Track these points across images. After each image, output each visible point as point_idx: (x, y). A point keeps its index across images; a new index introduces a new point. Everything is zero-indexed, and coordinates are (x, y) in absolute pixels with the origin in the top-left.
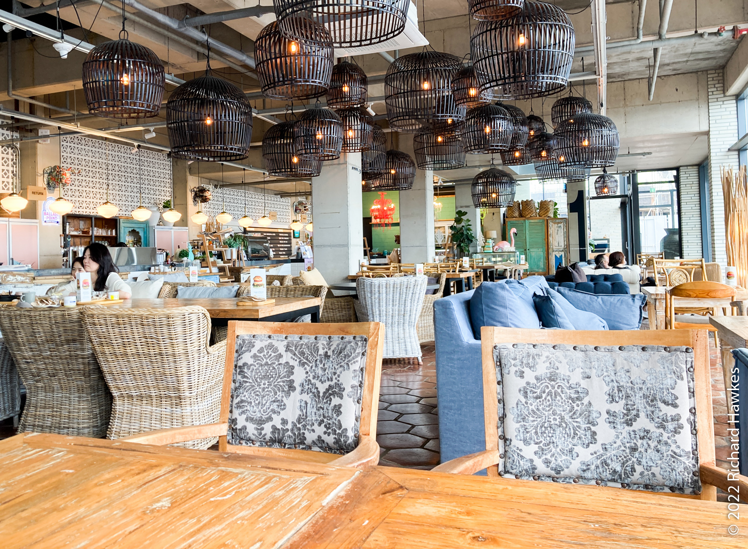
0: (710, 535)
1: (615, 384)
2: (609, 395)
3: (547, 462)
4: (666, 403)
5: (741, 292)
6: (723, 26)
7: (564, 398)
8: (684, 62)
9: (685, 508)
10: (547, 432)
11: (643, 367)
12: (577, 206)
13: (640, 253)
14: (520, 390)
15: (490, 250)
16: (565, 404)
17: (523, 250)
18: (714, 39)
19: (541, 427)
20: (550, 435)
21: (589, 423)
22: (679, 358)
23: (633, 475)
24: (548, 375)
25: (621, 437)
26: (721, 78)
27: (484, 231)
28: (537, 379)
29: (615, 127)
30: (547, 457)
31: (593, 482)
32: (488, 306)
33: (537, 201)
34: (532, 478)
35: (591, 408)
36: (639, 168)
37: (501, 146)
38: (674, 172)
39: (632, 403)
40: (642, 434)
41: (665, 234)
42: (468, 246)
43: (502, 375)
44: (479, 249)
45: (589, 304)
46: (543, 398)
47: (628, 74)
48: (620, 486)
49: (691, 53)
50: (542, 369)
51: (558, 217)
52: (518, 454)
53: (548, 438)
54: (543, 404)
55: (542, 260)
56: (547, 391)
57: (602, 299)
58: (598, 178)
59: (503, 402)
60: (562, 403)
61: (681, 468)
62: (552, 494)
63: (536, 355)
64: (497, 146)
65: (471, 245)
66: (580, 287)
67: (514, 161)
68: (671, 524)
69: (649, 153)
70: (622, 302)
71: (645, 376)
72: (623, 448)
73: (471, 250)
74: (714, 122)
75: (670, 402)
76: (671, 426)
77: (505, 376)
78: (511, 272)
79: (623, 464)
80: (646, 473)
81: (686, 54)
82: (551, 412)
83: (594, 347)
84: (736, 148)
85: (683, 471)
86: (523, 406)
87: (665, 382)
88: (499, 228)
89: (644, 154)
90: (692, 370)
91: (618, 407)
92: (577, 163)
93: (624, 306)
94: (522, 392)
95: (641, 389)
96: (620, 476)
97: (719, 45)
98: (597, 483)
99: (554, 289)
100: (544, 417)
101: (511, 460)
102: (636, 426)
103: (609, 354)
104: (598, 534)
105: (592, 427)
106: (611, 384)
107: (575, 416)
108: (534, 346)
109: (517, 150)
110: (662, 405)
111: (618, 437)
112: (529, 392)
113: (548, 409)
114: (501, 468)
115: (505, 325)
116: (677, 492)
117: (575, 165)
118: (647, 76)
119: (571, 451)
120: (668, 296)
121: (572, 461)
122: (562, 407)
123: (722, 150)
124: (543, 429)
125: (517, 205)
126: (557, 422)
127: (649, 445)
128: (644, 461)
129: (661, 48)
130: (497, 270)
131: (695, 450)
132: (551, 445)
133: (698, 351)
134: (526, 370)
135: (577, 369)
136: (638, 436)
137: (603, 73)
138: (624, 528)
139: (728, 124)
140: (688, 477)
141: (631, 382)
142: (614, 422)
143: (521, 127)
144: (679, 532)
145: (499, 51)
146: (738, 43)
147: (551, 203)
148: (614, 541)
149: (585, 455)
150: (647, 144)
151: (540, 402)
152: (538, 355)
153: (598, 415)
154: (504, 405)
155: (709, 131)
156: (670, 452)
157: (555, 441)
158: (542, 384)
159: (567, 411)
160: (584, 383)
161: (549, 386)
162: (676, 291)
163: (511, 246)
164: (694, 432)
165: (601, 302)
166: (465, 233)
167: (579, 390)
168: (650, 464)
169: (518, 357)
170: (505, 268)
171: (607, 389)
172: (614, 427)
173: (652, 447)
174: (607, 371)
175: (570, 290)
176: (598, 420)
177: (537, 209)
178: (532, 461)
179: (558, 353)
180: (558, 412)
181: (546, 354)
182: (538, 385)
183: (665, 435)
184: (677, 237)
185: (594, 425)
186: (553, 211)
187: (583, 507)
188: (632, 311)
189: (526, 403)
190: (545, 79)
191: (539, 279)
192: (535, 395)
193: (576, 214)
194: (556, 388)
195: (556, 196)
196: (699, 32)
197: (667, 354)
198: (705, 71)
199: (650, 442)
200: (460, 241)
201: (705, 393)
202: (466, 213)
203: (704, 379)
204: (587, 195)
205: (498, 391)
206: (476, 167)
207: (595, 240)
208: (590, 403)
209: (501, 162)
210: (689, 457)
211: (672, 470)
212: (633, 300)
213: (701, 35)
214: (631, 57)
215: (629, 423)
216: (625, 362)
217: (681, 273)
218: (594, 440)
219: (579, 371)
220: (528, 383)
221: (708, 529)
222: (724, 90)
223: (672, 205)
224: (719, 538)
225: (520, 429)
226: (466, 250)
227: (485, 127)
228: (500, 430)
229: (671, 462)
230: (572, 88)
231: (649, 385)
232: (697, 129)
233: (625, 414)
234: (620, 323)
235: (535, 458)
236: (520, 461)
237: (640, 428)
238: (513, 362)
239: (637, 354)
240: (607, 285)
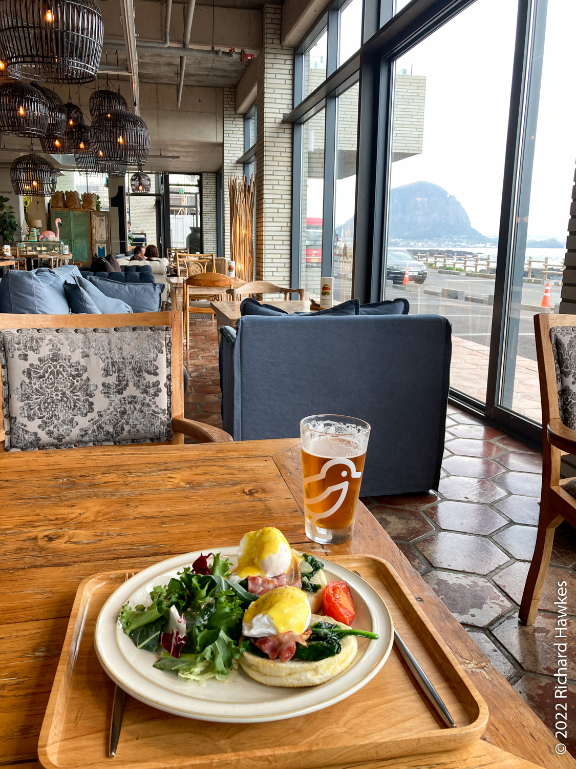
0: (153, 472)
1: (110, 360)
2: (105, 370)
3: (50, 433)
4: (149, 373)
5: (237, 282)
6: (233, 47)
7: (65, 376)
8: (206, 75)
9: (141, 454)
10: (49, 407)
11: (132, 344)
12: (118, 200)
13: (170, 247)
14: (24, 372)
15: (35, 239)
16: (67, 381)
17: (68, 240)
18: (226, 58)
19: (44, 403)
20: (53, 409)
21: (87, 395)
22: (160, 335)
23: (122, 433)
24: (51, 357)
25: (113, 404)
26: (233, 97)
27: (29, 219)
28: (40, 360)
29: (146, 127)
30: (50, 428)
31: (91, 444)
32: (15, 294)
33: (81, 192)
34: (37, 449)
35: (90, 383)
36: (171, 169)
37: (37, 131)
38: (198, 177)
39: (123, 375)
40: (130, 400)
41: (190, 232)
42: (11, 234)
43: (6, 359)
44: (23, 237)
45: (118, 291)
46: (46, 377)
47: (160, 77)
48: (112, 444)
49: (211, 68)
50: (45, 351)
51: (102, 210)
52: (23, 429)
53: (51, 412)
54: (46, 383)
55: (86, 251)
56: (50, 370)
57: (129, 287)
58: (134, 176)
59: (8, 384)
60: (63, 380)
61: (159, 423)
62: (33, 460)
63: (40, 339)
64: (32, 130)
65: (15, 233)
66: (114, 277)
67: (55, 150)
68: (127, 468)
69: (178, 157)
70: (145, 290)
71: (133, 352)
72: (115, 413)
73: (15, 238)
74: (227, 135)
75: (152, 372)
76: (152, 391)
77: (9, 359)
78: (55, 261)
79: (115, 426)
80: (132, 430)
81: (207, 68)
82: (53, 389)
83: (92, 329)
84: (241, 161)
85: (159, 424)
86: (26, 386)
87: (149, 356)
88: (44, 218)
89: (173, 157)
90: (170, 344)
91: (112, 380)
92: (113, 159)
93: (147, 294)
94: (26, 374)
95: (130, 363)
96: (112, 435)
97: (232, 65)
98: (94, 444)
99: (86, 278)
100: (47, 394)
101: (16, 436)
102: (126, 393)
103: (105, 335)
104: (65, 487)
105: (89, 399)
106: (106, 361)
107: (75, 391)
108: (38, 330)
109: (56, 138)
110: (146, 375)
111: (111, 404)
112: (32, 373)
113: (50, 386)
114: (7, 444)
115: (33, 312)
116: (155, 441)
117: (110, 160)
118: (176, 83)
119: (71, 421)
120: (185, 284)
121: (73, 429)
122: (63, 385)
123: (233, 161)
124: (46, 405)
125: (61, 195)
126: (59, 398)
127: (135, 408)
128: (131, 421)
129: (185, 57)
130: (41, 259)
131: (169, 408)
132: (54, 418)
133: (175, 329)
134: (30, 353)
135: (77, 349)
136: (127, 402)
137: (135, 71)
138: (87, 478)
139: (237, 139)
140: (163, 429)
141: (123, 358)
142: (108, 393)
143: (59, 115)
144: (130, 473)
145: (25, 24)
146: (247, 66)
147: (94, 196)
148: (76, 489)
149: (83, 422)
150: (176, 149)
151: (43, 381)
152: (42, 339)
153: (95, 388)
154: (9, 387)
155: (223, 143)
156: (151, 412)
157: (57, 413)
158: (45, 365)
159: (68, 387)
160: (83, 362)
161: (52, 366)
162: (191, 281)
163: (56, 236)
164: (170, 393)
165: (128, 290)
166: (8, 220)
167: (79, 367)
168: (136, 422)
169: (22, 342)
170: (49, 257)
171: (102, 365)
172: (108, 397)
173: (138, 409)
174: (103, 350)
175: (101, 279)
176: (95, 392)
177: (81, 201)
178: (36, 434)
179: (61, 336)
180: (60, 389)
181: (48, 337)
182: (41, 366)
183: (148, 398)
184: (199, 235)
185: (91, 397)
186: (96, 204)
187: (58, 467)
188: (153, 298)
189: (30, 383)
190: (75, 65)
191: (72, 268)
192: (38, 375)
193: (117, 208)
194: (58, 368)
195: (100, 189)
196: (216, 48)
197: (152, 333)
198: (222, 88)
199: (136, 406)
200: (3, 229)
201: (178, 362)
202: (8, 199)
203: (178, 352)
204: (126, 191)
205: (3, 375)
206: (15, 150)
207: (133, 234)
208: (88, 379)
209: (41, 148)
210: (164, 414)
211: (152, 425)
212: (154, 288)
213: (217, 52)
214: (162, 60)
215: (120, 392)
216: (118, 341)
217: (197, 266)
218: (91, 409)
219: (79, 351)
220: (32, 365)
221: (152, 467)
222: (236, 108)
223: (196, 207)
224: (159, 473)
225: (24, 407)
226: (9, 238)
227: (19, 108)
228: (5, 410)
229: (151, 419)
230: (109, 81)
231: (137, 359)
232: (214, 140)
233: (117, 385)
234: (144, 308)
235: (39, 431)
236: (25, 436)
237: (129, 395)
238: (17, 346)
239: (128, 335)
240: (136, 275)
